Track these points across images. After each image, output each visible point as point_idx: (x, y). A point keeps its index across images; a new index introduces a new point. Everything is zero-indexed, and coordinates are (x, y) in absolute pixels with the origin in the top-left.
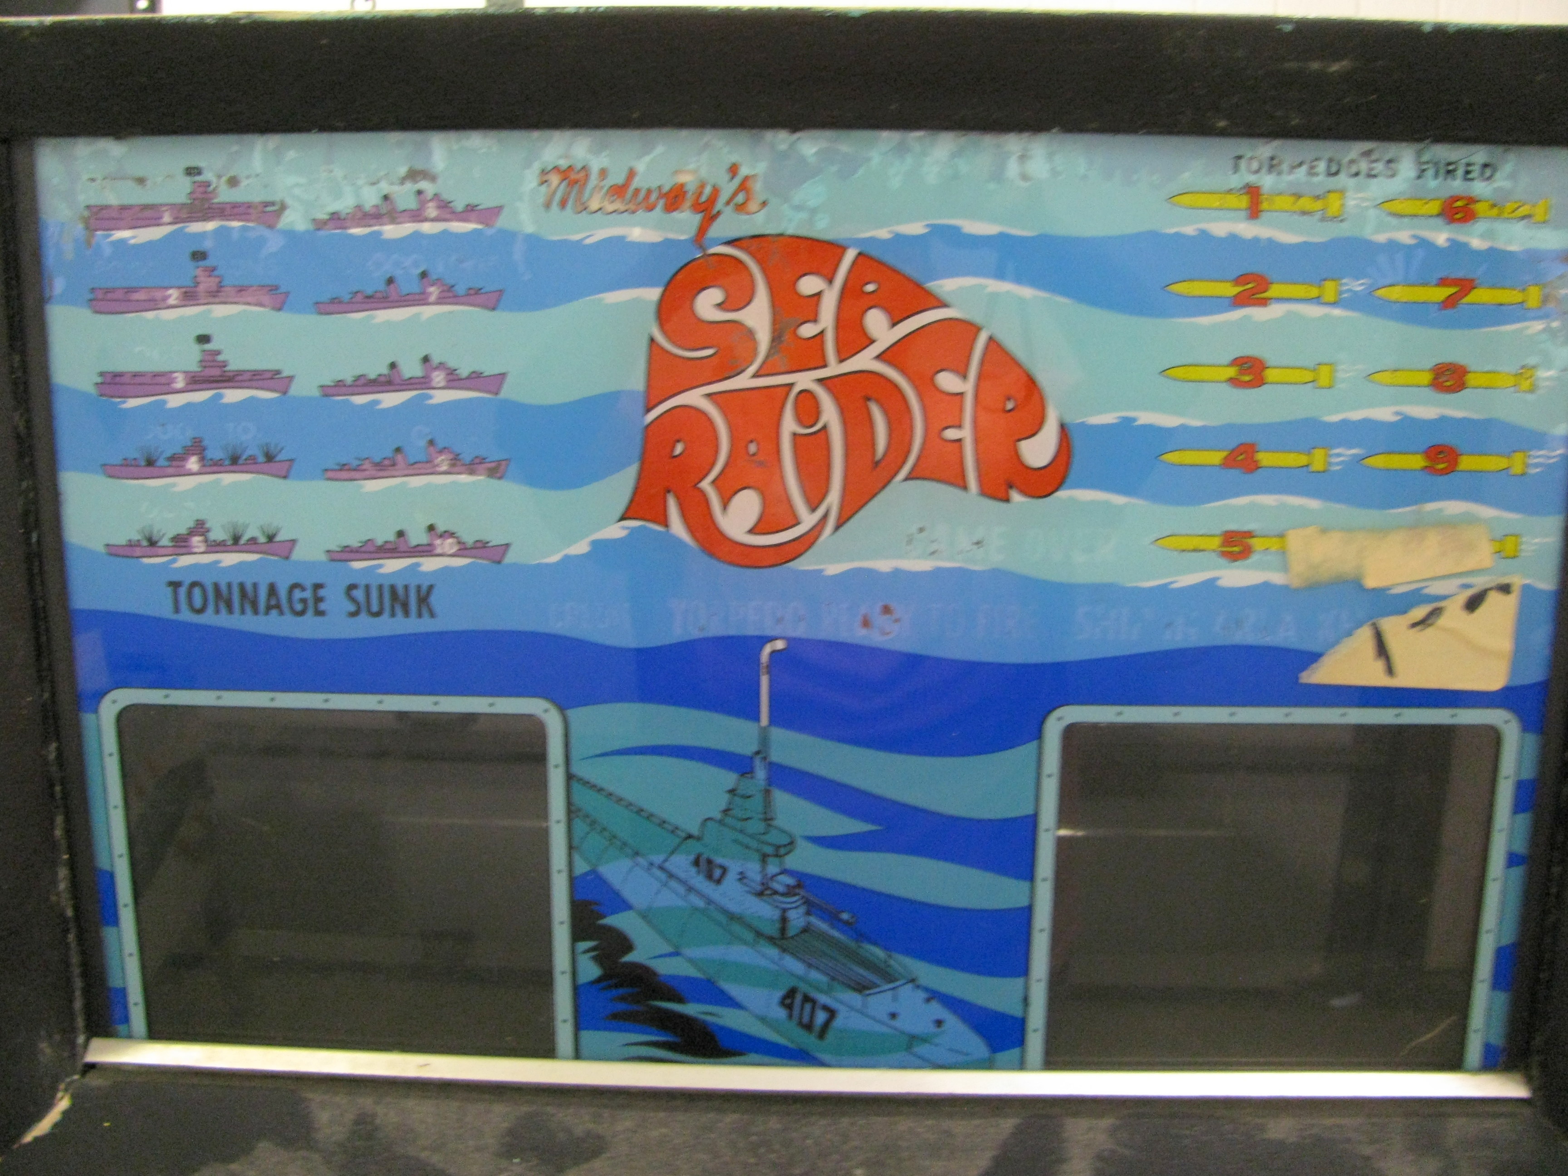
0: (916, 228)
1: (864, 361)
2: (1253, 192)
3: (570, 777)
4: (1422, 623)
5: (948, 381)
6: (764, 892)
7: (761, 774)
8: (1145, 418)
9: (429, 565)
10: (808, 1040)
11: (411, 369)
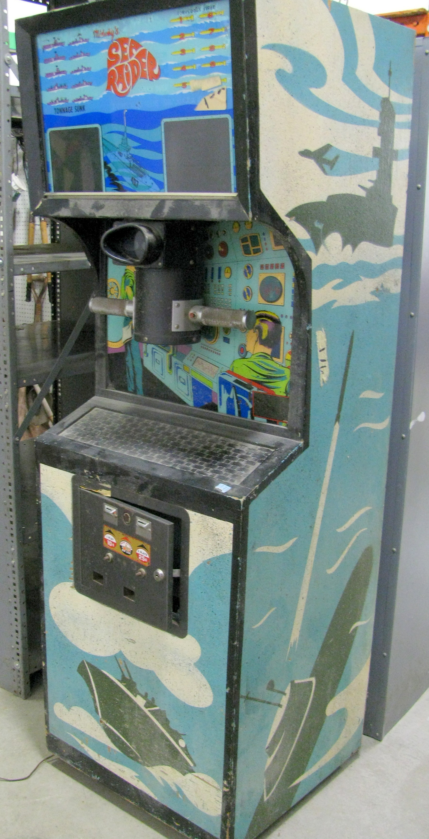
0: (137, 34)
1: (133, 58)
2: (181, 18)
3: (102, 138)
4: (211, 97)
5: (144, 60)
6: (128, 158)
7: (126, 135)
8: (170, 63)
9: (84, 101)
10: (135, 188)
11: (80, 68)
